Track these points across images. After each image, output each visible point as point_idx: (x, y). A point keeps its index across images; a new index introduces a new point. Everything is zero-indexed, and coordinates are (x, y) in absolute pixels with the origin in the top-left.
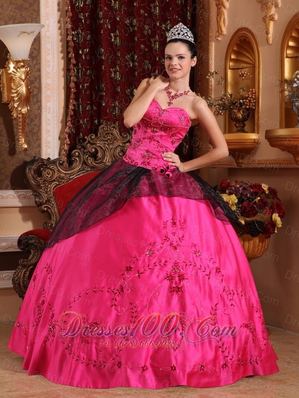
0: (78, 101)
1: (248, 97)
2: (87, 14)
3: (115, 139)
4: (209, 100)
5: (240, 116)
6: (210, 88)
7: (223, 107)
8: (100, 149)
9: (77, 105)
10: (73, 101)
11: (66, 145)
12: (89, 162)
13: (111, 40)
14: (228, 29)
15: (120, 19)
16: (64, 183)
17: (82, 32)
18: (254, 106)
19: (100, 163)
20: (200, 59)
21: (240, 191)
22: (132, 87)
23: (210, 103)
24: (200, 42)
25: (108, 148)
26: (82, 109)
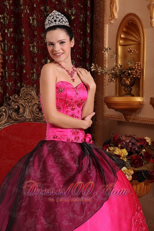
0: (5, 69)
1: (135, 68)
2: (11, 2)
3: (33, 99)
4: (105, 70)
5: (128, 82)
6: (105, 59)
7: (115, 76)
8: (22, 106)
9: (4, 72)
12: (13, 116)
13: (30, 22)
14: (119, 14)
15: (36, 5)
17: (7, 15)
18: (140, 75)
19: (21, 117)
20: (97, 37)
21: (129, 146)
22: (46, 58)
23: (105, 72)
24: (97, 24)
25: (28, 105)
26: (8, 75)
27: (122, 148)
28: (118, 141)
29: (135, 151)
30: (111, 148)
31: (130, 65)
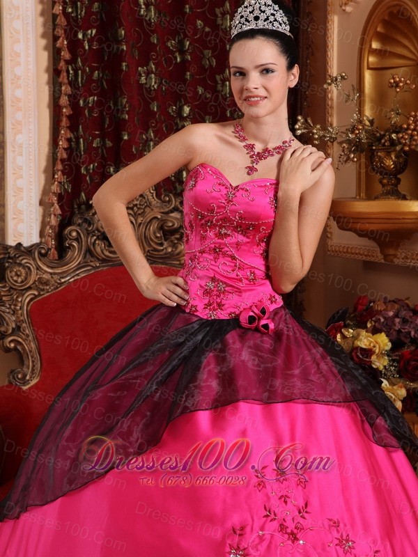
0: (77, 130)
1: (408, 129)
3: (147, 206)
4: (329, 131)
5: (390, 163)
6: (330, 103)
7: (357, 147)
9: (75, 138)
10: (66, 132)
11: (53, 216)
12: (98, 249)
13: (140, 11)
16: (49, 291)
20: (310, 46)
21: (395, 325)
22: (181, 102)
23: (331, 137)
24: (310, 13)
25: (134, 222)
26: (84, 146)
27: (375, 331)
28: (365, 313)
29: (409, 340)
30: (348, 332)
31: (395, 119)
